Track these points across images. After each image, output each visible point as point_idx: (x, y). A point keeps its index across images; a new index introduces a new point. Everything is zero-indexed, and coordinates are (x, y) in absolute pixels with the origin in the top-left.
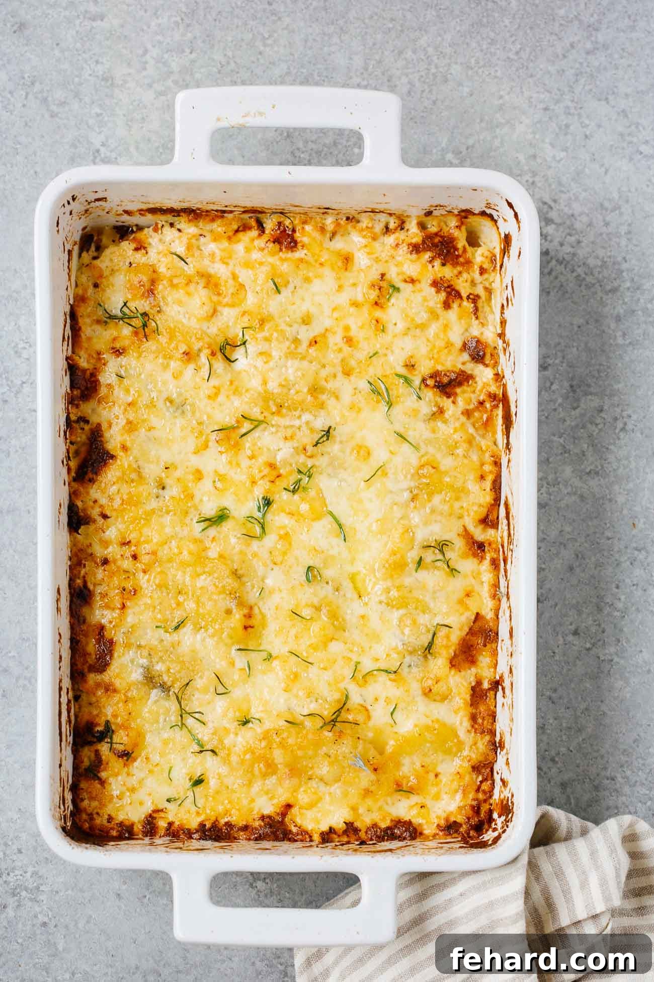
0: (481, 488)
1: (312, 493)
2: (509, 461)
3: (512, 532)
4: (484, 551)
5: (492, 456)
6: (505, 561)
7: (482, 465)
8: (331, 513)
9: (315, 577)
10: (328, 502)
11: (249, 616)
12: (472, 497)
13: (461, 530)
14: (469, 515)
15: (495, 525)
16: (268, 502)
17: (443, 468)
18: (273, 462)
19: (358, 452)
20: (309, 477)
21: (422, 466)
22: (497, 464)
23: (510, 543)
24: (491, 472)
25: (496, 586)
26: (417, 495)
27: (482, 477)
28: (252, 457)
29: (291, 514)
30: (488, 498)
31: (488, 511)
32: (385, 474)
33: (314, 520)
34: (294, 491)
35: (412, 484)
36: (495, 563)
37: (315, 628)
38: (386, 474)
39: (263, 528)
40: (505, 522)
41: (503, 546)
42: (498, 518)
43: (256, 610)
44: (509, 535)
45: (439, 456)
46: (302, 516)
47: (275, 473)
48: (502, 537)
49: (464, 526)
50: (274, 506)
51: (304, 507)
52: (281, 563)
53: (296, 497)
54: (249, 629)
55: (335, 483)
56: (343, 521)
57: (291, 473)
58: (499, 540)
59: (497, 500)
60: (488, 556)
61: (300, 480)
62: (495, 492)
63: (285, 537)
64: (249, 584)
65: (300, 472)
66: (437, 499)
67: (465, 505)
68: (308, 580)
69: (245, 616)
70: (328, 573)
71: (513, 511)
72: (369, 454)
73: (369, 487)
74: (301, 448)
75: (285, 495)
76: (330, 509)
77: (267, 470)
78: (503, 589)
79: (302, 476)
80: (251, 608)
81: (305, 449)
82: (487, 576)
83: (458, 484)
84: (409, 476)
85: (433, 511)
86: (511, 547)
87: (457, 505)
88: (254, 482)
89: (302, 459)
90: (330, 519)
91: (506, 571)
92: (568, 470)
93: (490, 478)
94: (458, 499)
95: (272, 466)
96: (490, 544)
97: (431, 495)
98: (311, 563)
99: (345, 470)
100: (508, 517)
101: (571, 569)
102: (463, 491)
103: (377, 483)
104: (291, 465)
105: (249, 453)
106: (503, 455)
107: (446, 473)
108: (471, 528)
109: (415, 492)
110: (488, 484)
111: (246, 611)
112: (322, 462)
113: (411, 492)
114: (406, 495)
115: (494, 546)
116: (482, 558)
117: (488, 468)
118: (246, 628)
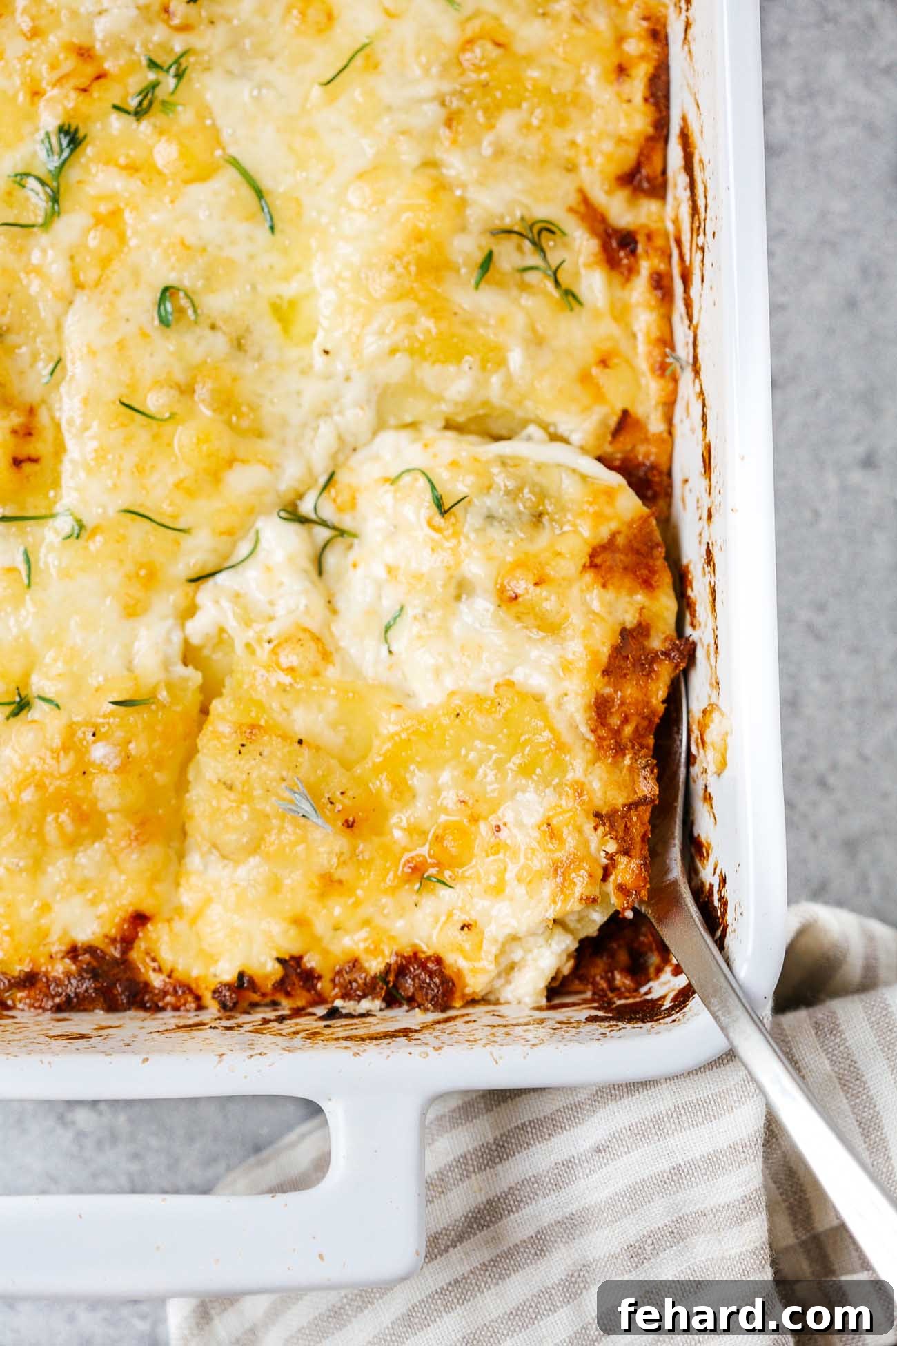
0: (619, 95)
1: (185, 116)
2: (688, 25)
3: (701, 202)
4: (633, 252)
5: (646, 18)
6: (686, 278)
7: (620, 39)
8: (235, 163)
9: (181, 311)
10: (226, 134)
11: (26, 432)
12: (597, 117)
13: (573, 199)
14: (590, 163)
15: (658, 189)
16: (72, 137)
17: (520, 48)
18: (86, 44)
19: (303, 13)
20: (179, 76)
21: (470, 43)
22: (658, 35)
23: (696, 230)
24: (643, 57)
25: (666, 341)
26: (459, 112)
27: (622, 70)
28: (35, 33)
29: (132, 168)
30: (638, 122)
31: (641, 154)
32: (373, 66)
33: (188, 182)
34: (139, 113)
35: (446, 87)
36: (661, 283)
37: (183, 437)
38: (376, 66)
39: (55, 198)
40: (683, 180)
41: (679, 243)
42: (664, 172)
43: (43, 417)
44: (695, 210)
45: (509, 20)
46: (160, 173)
47: (90, 70)
48: (676, 221)
49: (581, 191)
50: (89, 150)
51: (165, 153)
52: (97, 284)
53: (145, 127)
54: (28, 468)
55: (245, 92)
56: (266, 183)
57: (132, 68)
58: (670, 227)
59: (661, 125)
60: (645, 267)
61: (154, 85)
62: (657, 104)
63: (110, 220)
64: (24, 349)
65: (153, 64)
66: (508, 123)
67: (580, 138)
68: (164, 322)
69: (14, 432)
70: (217, 303)
71: (702, 150)
72: (330, 17)
73: (332, 100)
74: (156, 7)
75: (117, 122)
76: (233, 151)
77: (69, 63)
78: (683, 350)
79: (161, 76)
80: (31, 411)
81: (166, 10)
82: (645, 320)
83: (564, 85)
84: (434, 70)
85: (500, 152)
86: (701, 240)
87: (560, 139)
88: (36, 94)
89: (159, 34)
90: (232, 173)
91: (688, 304)
92: (835, 64)
93: (641, 72)
94: (562, 122)
95: (84, 53)
96: (649, 237)
97: (493, 112)
98: (171, 279)
99: (271, 58)
100: (689, 168)
101: (852, 304)
102: (574, 102)
103: (355, 92)
104: (131, 49)
105: (25, 23)
106: (671, 13)
107: (529, 59)
108: (599, 196)
109: (455, 103)
110: (637, 86)
111: (16, 419)
112: (208, 40)
113: (443, 104)
114: (433, 112)
115: (659, 242)
116: (632, 271)
117: (634, 47)
118: (17, 462)
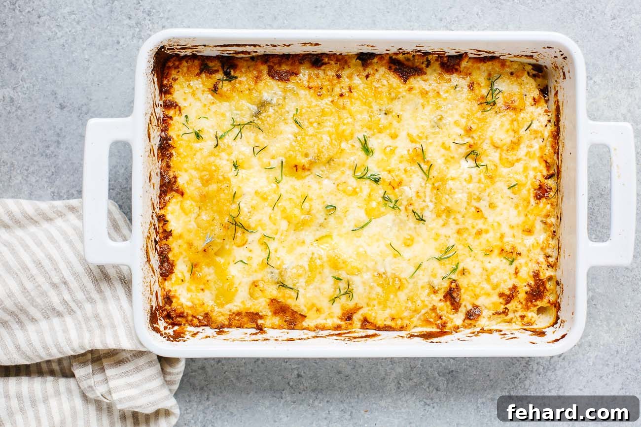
0: (387, 318)
1: (383, 209)
2: (402, 337)
3: (356, 340)
4: (346, 320)
5: (406, 325)
6: (339, 335)
7: (401, 319)
8: (370, 221)
9: (329, 211)
10: (377, 219)
11: (304, 169)
12: (380, 312)
13: (360, 305)
14: (369, 310)
15: (363, 327)
17: (399, 293)
18: (403, 184)
19: (409, 239)
20: (393, 208)
21: (400, 281)
22: (402, 328)
23: (350, 338)
24: (396, 324)
25: (323, 328)
26: (382, 277)
27: (393, 319)
28: (406, 171)
29: (370, 195)
30: (380, 323)
31: (372, 323)
32: (395, 256)
33: (366, 210)
34: (384, 197)
35: (389, 274)
36: (338, 327)
37: (297, 212)
38: (395, 257)
39: (360, 178)
40: (364, 335)
41: (348, 333)
42: (367, 329)
43: (307, 173)
44: (355, 338)
45: (406, 291)
46: (369, 203)
47: (395, 185)
48: (355, 332)
49: (362, 307)
50: (375, 185)
51: (374, 204)
52: (338, 189)
53: (381, 199)
54: (295, 169)
55: (390, 224)
56: (365, 229)
57: (395, 195)
58: (354, 330)
59: (379, 329)
60: (342, 323)
61: (391, 202)
62: (384, 327)
63: (355, 192)
64: (324, 168)
65: (396, 201)
66: (379, 290)
67: (376, 308)
68: (328, 206)
69: (304, 166)
70: (332, 220)
71: (370, 340)
72: (408, 246)
73: (387, 246)
74: (412, 202)
75: (381, 192)
76: (373, 220)
77: (397, 180)
78: (322, 333)
79: (394, 203)
80: (309, 170)
81: (411, 205)
82: (330, 322)
83: (388, 303)
84: (394, 272)
85: (371, 287)
87: (376, 303)
88: (390, 172)
89: (405, 203)
90: (367, 220)
91: (332, 335)
93: (392, 324)
94: (379, 303)
95: (400, 184)
96: (351, 324)
97: (382, 286)
98: (338, 209)
99: (398, 231)
100: (368, 336)
102: (384, 306)
103: (390, 251)
104: (401, 196)
105: (409, 168)
106: (407, 332)
107: (396, 295)
108: (361, 312)
109: (384, 276)
110: (389, 323)
111: (307, 166)
112: (403, 215)
113: (384, 273)
114: (382, 270)
115: (349, 327)
116: (341, 319)
117: (399, 323)
118: (296, 166)
